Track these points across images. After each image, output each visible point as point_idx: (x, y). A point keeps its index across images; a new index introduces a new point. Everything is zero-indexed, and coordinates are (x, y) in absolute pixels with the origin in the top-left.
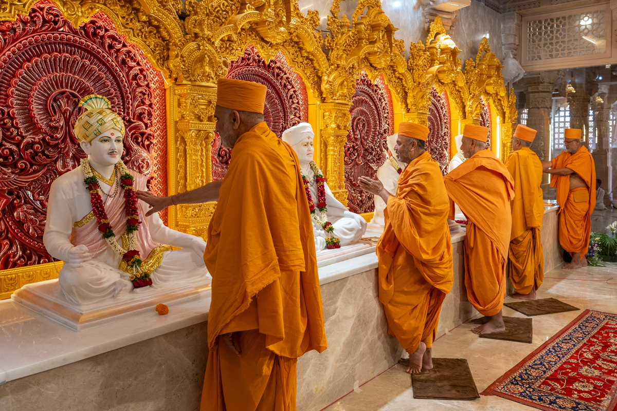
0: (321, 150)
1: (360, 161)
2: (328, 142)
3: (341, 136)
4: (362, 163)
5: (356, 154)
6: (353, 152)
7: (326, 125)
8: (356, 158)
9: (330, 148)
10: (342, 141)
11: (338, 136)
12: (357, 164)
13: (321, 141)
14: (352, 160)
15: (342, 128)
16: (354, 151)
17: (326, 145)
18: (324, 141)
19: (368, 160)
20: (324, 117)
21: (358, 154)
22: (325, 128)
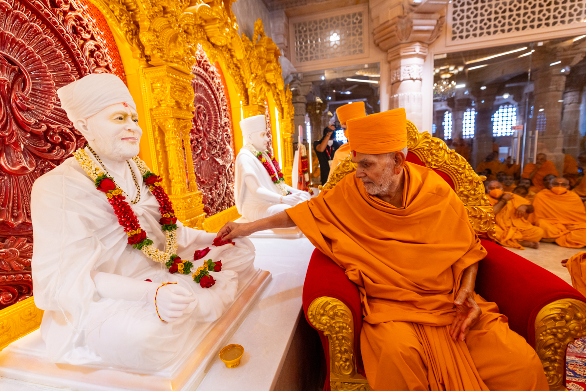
0: (155, 140)
1: (205, 156)
2: (165, 128)
3: (183, 120)
4: (207, 158)
5: (201, 148)
6: (196, 146)
7: (158, 102)
8: (201, 153)
9: (169, 136)
10: (185, 127)
11: (179, 119)
12: (203, 159)
13: (154, 127)
14: (197, 155)
15: (185, 107)
16: (197, 144)
17: (162, 132)
18: (159, 128)
19: (213, 154)
20: (153, 90)
21: (202, 147)
22: (157, 107)
